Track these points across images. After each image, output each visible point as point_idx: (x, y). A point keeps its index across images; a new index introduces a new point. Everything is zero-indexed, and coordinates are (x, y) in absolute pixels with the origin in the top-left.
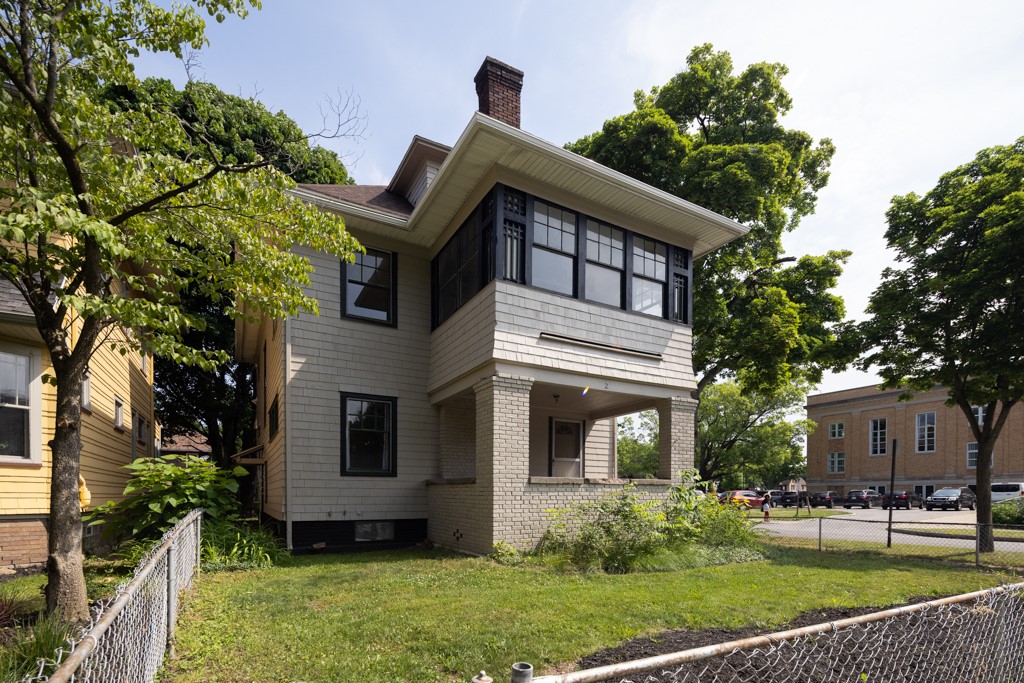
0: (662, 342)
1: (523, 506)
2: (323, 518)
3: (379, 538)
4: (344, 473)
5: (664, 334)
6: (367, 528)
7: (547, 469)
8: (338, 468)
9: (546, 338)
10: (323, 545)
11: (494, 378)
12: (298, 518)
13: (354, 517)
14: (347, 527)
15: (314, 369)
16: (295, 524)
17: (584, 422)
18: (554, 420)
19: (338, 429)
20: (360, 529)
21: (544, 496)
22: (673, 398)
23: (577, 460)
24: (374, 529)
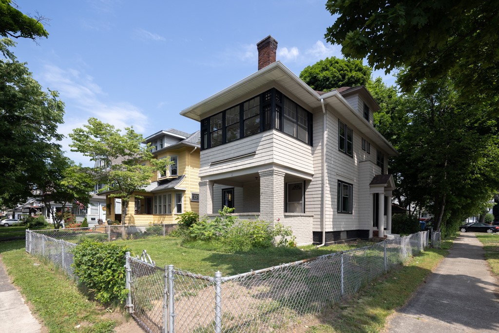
0: (256, 145)
5: (257, 141)
9: (214, 164)
17: (305, 182)
18: (288, 184)
23: (301, 202)
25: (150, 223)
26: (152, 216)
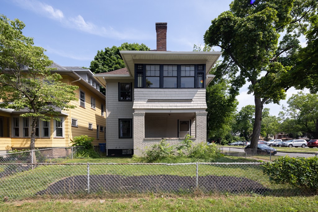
0: (192, 95)
1: (142, 146)
2: (115, 148)
3: (128, 154)
4: (119, 138)
5: (194, 93)
6: (125, 151)
7: (177, 135)
8: (118, 137)
9: (150, 101)
10: (114, 155)
11: (133, 113)
12: (109, 148)
13: (122, 148)
14: (120, 151)
15: (112, 114)
16: (109, 150)
17: (191, 120)
18: (179, 120)
19: (118, 127)
20: (123, 151)
21: (149, 143)
22: (196, 112)
23: (188, 132)
24: (127, 151)
25: (8, 146)
26: (10, 139)
